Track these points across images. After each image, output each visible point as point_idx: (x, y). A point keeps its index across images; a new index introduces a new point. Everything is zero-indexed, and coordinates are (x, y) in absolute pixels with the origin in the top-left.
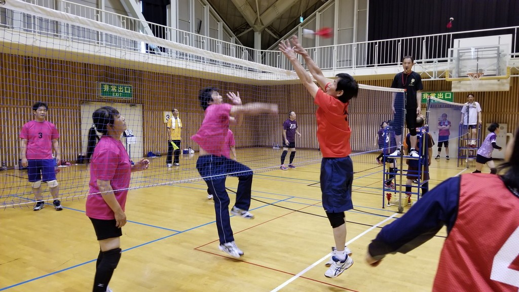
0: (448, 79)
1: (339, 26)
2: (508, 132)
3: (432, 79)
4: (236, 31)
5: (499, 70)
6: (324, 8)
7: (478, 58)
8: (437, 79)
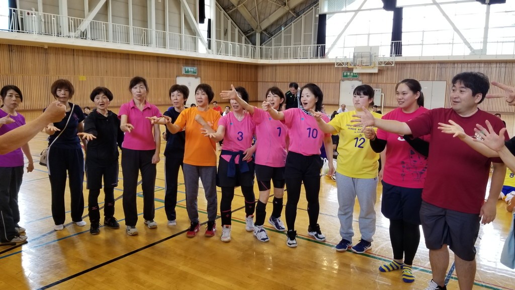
0: (349, 67)
1: (305, 32)
2: (382, 93)
3: (344, 66)
4: (245, 33)
5: (371, 64)
6: (296, 21)
7: (362, 57)
8: (346, 66)
